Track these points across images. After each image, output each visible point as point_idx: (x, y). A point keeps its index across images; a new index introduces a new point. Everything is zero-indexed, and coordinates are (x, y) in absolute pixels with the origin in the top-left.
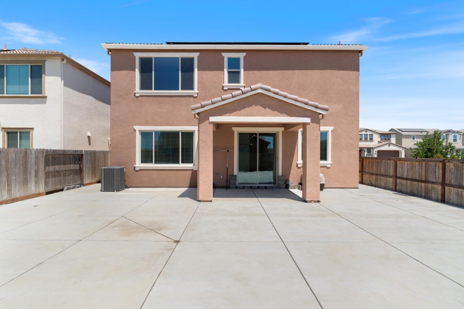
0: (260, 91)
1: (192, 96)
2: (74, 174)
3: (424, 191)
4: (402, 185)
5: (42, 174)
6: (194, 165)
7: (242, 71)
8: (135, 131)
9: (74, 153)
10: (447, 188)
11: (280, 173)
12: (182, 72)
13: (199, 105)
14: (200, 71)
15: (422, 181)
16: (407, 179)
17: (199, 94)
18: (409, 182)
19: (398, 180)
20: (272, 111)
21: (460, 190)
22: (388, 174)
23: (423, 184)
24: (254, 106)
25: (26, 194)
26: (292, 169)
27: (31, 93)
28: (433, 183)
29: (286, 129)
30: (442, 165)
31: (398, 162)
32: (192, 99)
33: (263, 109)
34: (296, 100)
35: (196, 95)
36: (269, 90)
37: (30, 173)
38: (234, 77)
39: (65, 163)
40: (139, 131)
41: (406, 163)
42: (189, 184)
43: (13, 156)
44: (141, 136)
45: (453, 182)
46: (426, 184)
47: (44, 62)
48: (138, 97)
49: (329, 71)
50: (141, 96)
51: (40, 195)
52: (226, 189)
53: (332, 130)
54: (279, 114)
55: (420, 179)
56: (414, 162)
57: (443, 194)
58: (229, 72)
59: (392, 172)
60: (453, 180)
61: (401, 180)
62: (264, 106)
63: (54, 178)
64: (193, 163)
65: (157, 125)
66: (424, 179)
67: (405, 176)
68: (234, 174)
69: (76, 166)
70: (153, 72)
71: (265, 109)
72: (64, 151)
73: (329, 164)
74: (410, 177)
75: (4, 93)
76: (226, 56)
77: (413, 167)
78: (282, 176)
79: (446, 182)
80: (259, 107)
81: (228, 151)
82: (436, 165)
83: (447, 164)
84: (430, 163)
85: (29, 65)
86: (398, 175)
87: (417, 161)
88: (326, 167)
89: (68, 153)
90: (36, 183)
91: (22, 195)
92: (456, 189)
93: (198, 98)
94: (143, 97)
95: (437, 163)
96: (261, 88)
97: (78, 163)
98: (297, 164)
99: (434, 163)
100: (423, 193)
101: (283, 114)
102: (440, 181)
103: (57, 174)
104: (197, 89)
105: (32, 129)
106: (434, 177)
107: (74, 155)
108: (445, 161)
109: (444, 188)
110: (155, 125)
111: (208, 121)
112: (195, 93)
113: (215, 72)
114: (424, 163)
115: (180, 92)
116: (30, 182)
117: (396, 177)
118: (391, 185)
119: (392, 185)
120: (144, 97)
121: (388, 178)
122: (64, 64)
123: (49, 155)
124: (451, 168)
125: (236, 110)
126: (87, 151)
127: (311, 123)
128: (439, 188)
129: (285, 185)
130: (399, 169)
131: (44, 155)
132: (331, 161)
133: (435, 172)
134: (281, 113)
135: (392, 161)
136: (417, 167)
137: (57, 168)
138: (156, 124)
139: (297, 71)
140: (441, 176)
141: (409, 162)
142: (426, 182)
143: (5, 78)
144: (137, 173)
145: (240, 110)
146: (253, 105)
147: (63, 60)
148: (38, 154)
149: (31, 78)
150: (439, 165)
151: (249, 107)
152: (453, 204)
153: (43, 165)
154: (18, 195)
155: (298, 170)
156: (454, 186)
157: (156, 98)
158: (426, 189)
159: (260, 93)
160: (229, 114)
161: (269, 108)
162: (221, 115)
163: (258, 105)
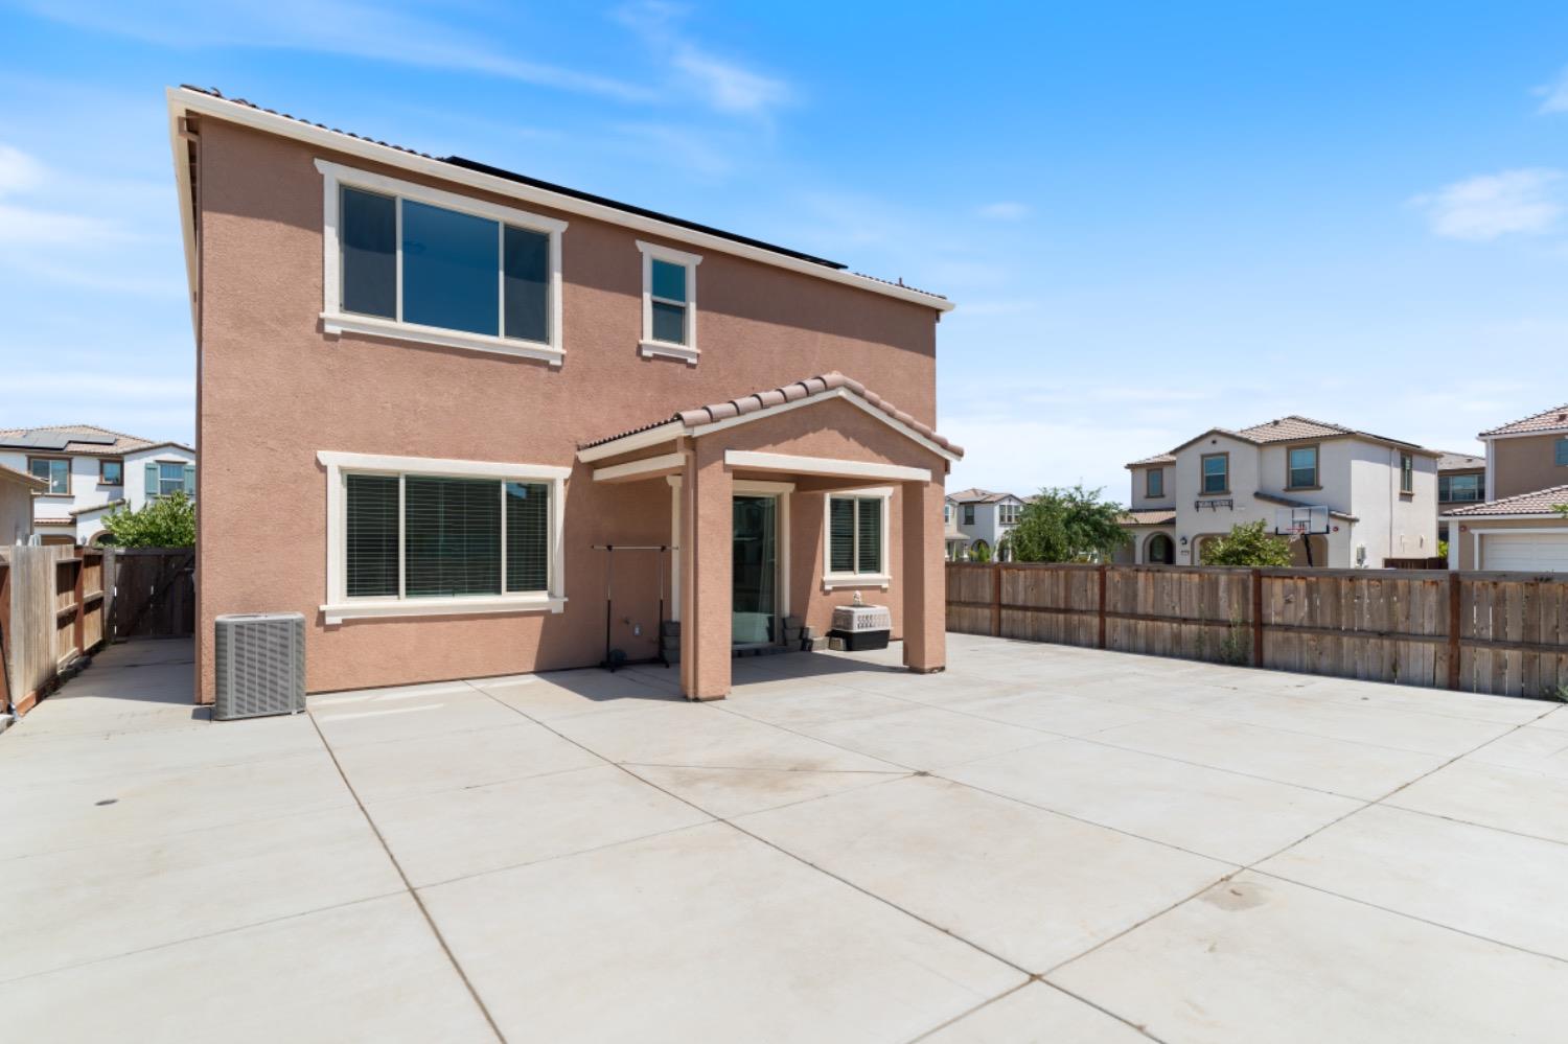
0: (842, 393)
1: (545, 364)
3: (1063, 629)
4: (1014, 620)
6: (551, 595)
7: (692, 307)
8: (323, 469)
10: (1108, 620)
11: (787, 610)
12: (506, 273)
14: (567, 284)
15: (1058, 611)
16: (1025, 608)
17: (567, 360)
18: (1029, 614)
19: (1004, 613)
20: (860, 447)
21: (1132, 621)
22: (979, 600)
23: (1061, 617)
24: (825, 430)
26: (811, 597)
28: (1082, 612)
29: (798, 488)
30: (1101, 574)
31: (1004, 573)
32: (543, 371)
33: (844, 440)
34: (909, 425)
35: (557, 362)
36: (860, 394)
38: (669, 322)
40: (342, 470)
41: (1022, 573)
42: (534, 661)
44: (345, 491)
45: (1120, 608)
46: (1068, 616)
48: (333, 337)
50: (346, 335)
54: (875, 455)
55: (1054, 606)
56: (1041, 572)
57: (1102, 633)
58: (656, 305)
59: (987, 594)
60: (1119, 605)
61: (1010, 612)
62: (846, 434)
64: (545, 589)
65: (416, 454)
66: (1062, 606)
67: (1020, 602)
68: (671, 619)
70: (399, 254)
71: (848, 439)
73: (884, 581)
74: (1030, 604)
76: (649, 252)
77: (1037, 583)
78: (791, 616)
79: (1107, 609)
80: (836, 435)
82: (1087, 576)
83: (1108, 573)
84: (1074, 572)
86: (1004, 601)
87: (1047, 570)
88: (879, 587)
92: (1125, 621)
93: (562, 372)
94: (355, 342)
95: (1090, 573)
96: (845, 387)
98: (823, 584)
99: (1082, 573)
100: (1062, 635)
101: (883, 457)
102: (1096, 606)
104: (561, 343)
106: (1084, 601)
108: (1107, 568)
109: (1104, 621)
110: (408, 453)
111: (721, 462)
112: (554, 355)
113: (614, 294)
114: (1062, 573)
115: (501, 342)
117: (1001, 606)
118: (986, 625)
119: (991, 624)
120: (363, 343)
121: (979, 610)
124: (1116, 580)
125: (788, 439)
127: (931, 484)
128: (1096, 621)
129: (800, 642)
130: (1006, 588)
132: (889, 575)
133: (1086, 591)
134: (879, 453)
135: (988, 570)
136: (1048, 582)
138: (410, 448)
139: (821, 335)
140: (1097, 598)
141: (1028, 572)
142: (1067, 611)
144: (333, 635)
145: (796, 438)
146: (822, 428)
150: (1093, 575)
151: (815, 430)
152: (1120, 650)
155: (824, 598)
156: (1122, 616)
157: (411, 351)
158: (1068, 625)
159: (841, 399)
160: (770, 446)
161: (856, 439)
162: (752, 447)
163: (833, 428)
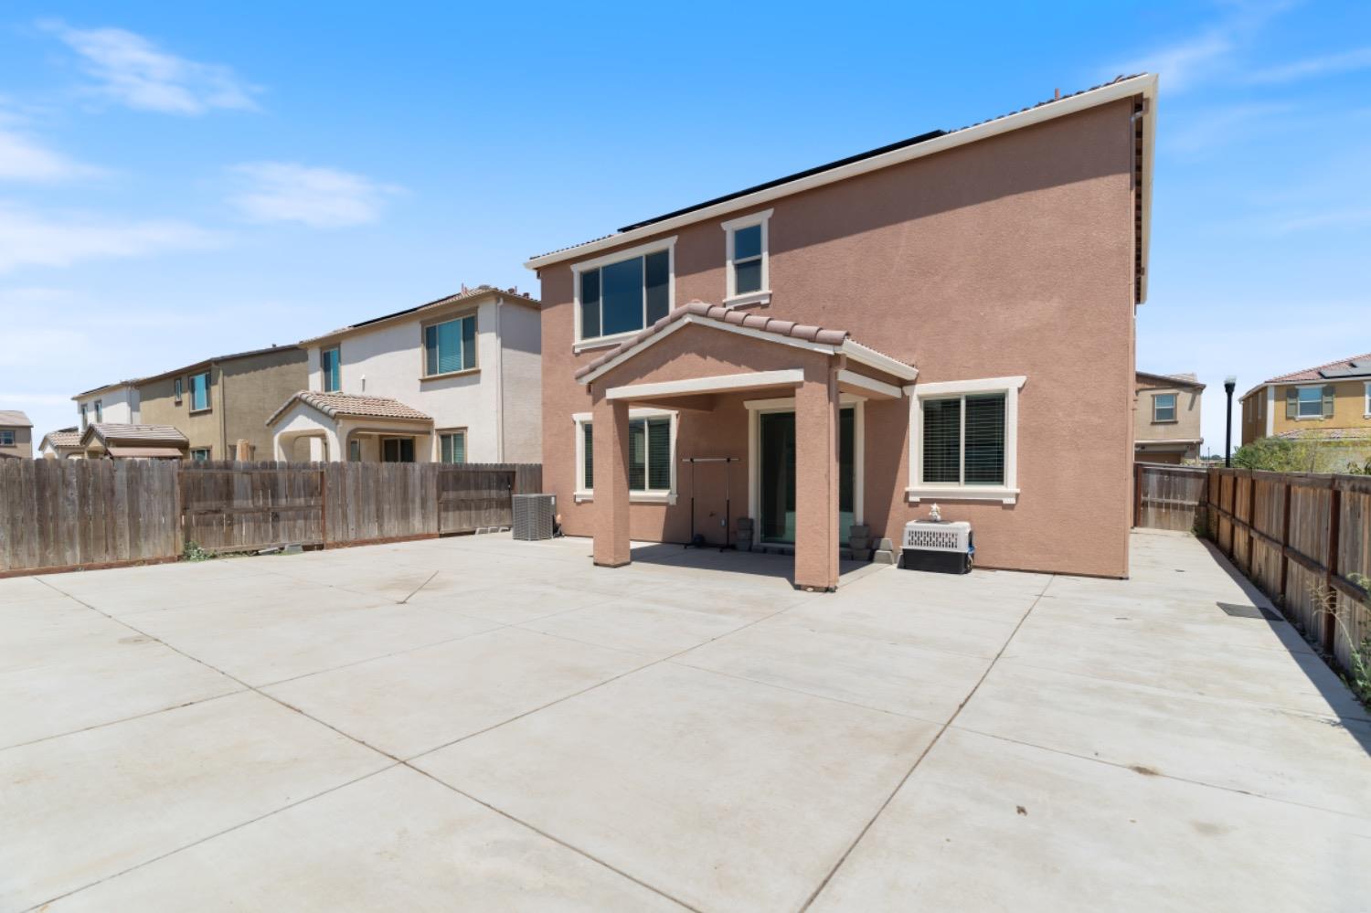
0: (688, 319)
2: (497, 507)
5: (432, 504)
6: (668, 492)
7: (765, 256)
8: (574, 423)
9: (498, 470)
11: (860, 518)
12: (648, 287)
13: (586, 368)
14: (679, 279)
20: (718, 362)
24: (683, 355)
25: (406, 534)
26: (892, 508)
27: (465, 368)
33: (702, 360)
36: (705, 315)
37: (413, 501)
38: (748, 276)
39: (477, 487)
40: (582, 423)
41: (1300, 492)
42: (662, 535)
43: (386, 474)
47: (475, 309)
48: (578, 354)
49: (1009, 200)
50: (583, 352)
51: (429, 536)
52: (719, 550)
53: (1021, 386)
54: (733, 367)
58: (738, 267)
62: (703, 354)
63: (457, 512)
64: (669, 489)
67: (1297, 545)
68: (747, 516)
69: (502, 492)
70: (601, 298)
71: (705, 358)
72: (476, 465)
73: (1008, 495)
75: (436, 373)
76: (730, 227)
78: (865, 525)
80: (693, 357)
81: (729, 460)
84: (1324, 492)
85: (461, 318)
86: (1291, 541)
88: (999, 503)
89: (486, 469)
90: (423, 518)
91: (401, 535)
96: (690, 313)
97: (506, 488)
98: (907, 495)
101: (743, 367)
103: (462, 505)
105: (466, 428)
107: (497, 472)
111: (605, 398)
113: (708, 272)
114: (1318, 492)
116: (414, 515)
122: (501, 306)
123: (447, 472)
125: (651, 370)
126: (523, 465)
127: (806, 383)
129: (868, 551)
130: (1292, 516)
131: (437, 473)
132: (1018, 487)
134: (738, 364)
137: (463, 494)
139: (907, 225)
141: (1303, 489)
143: (438, 347)
144: (580, 507)
145: (658, 368)
146: (681, 354)
147: (498, 301)
148: (426, 472)
149: (464, 340)
151: (673, 359)
153: (435, 490)
154: (393, 534)
155: (910, 510)
159: (689, 324)
160: (638, 380)
161: (713, 356)
162: (625, 383)
163: (691, 352)
